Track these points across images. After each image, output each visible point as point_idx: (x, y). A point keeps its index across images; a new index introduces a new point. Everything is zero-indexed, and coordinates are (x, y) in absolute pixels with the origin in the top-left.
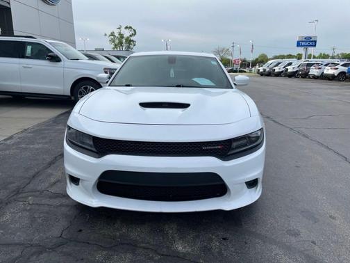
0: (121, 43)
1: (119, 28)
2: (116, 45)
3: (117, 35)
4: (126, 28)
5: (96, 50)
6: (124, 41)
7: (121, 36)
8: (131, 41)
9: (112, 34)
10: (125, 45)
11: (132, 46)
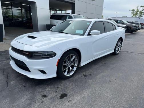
0: (137, 14)
1: (137, 7)
2: (134, 15)
3: (135, 10)
4: (141, 6)
5: (123, 17)
6: (139, 13)
7: (138, 10)
8: (142, 13)
9: (133, 10)
10: (139, 15)
11: (142, 15)
